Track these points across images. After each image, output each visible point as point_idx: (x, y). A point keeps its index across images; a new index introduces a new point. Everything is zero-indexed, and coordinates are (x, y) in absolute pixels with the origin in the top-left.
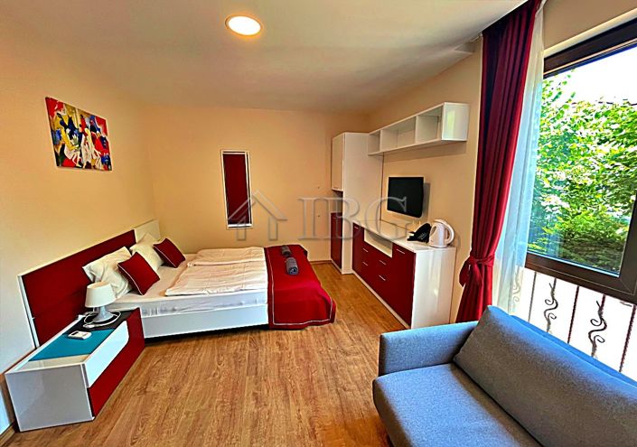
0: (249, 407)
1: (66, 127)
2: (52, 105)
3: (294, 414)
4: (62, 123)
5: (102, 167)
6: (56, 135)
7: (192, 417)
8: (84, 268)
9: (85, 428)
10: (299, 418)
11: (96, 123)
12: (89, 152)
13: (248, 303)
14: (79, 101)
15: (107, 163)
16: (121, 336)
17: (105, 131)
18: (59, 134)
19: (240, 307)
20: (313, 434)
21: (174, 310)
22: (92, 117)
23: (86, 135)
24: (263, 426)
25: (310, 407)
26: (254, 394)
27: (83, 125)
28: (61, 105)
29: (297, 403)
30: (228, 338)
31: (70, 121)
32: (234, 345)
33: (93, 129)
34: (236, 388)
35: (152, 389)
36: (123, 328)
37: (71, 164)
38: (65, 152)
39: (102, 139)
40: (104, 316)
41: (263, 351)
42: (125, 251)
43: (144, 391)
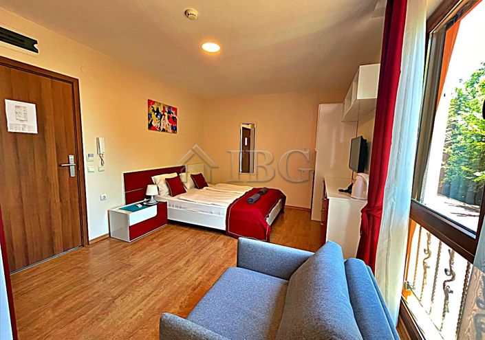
0: (181, 264)
1: (155, 112)
2: (150, 102)
3: (196, 276)
4: (153, 110)
5: (171, 131)
6: (150, 115)
7: (157, 257)
8: (152, 178)
9: (124, 244)
10: (197, 279)
11: (171, 110)
12: (165, 123)
13: (216, 213)
14: (164, 99)
15: (174, 129)
16: (151, 212)
17: (176, 115)
18: (151, 115)
20: (194, 289)
22: (170, 107)
23: (165, 115)
26: (189, 260)
27: (164, 111)
28: (154, 102)
29: (203, 273)
31: (158, 109)
32: (203, 236)
33: (169, 113)
34: (184, 254)
35: (155, 240)
36: (155, 207)
37: (154, 129)
38: (153, 123)
39: (173, 118)
40: (152, 201)
41: (212, 244)
42: (175, 175)
43: (152, 240)
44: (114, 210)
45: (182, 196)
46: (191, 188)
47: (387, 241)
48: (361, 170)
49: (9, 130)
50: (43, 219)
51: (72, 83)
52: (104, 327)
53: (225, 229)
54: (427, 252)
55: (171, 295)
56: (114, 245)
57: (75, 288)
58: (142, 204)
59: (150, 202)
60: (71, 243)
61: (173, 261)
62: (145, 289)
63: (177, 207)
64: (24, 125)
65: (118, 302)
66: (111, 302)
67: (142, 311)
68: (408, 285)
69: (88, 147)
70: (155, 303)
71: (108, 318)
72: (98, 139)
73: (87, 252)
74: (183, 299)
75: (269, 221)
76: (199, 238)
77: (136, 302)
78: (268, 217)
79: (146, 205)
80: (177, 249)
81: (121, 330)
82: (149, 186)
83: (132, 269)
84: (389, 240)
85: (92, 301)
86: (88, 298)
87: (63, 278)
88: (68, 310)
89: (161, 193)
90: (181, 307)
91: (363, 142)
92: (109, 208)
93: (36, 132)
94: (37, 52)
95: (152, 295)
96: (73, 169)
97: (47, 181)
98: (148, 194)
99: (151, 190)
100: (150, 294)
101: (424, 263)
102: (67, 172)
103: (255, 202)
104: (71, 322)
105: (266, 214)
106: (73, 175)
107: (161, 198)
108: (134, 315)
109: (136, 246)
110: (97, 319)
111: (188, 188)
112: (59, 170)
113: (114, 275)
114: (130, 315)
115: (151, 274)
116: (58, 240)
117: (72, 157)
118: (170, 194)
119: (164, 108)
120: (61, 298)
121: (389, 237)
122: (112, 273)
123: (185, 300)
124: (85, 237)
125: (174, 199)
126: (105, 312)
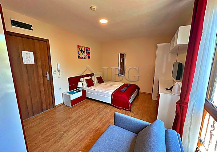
0: (91, 119)
1: (80, 50)
2: (78, 46)
3: (97, 125)
5: (88, 58)
6: (78, 52)
7: (81, 115)
8: (80, 79)
10: (97, 126)
11: (88, 49)
12: (85, 55)
13: (107, 96)
14: (84, 44)
15: (89, 58)
16: (80, 94)
17: (90, 51)
18: (79, 52)
19: (107, 97)
20: (96, 131)
21: (92, 92)
22: (87, 48)
23: (85, 52)
24: (89, 123)
25: (102, 126)
26: (94, 117)
27: (85, 50)
28: (80, 46)
29: (100, 124)
30: (101, 104)
31: (82, 49)
32: (101, 106)
33: (87, 50)
34: (93, 114)
35: (81, 107)
36: (81, 92)
37: (81, 58)
38: (80, 56)
39: (89, 52)
40: (80, 89)
41: (105, 110)
42: (90, 77)
43: (80, 106)
44: (64, 93)
45: (92, 87)
46: (97, 83)
47: (190, 121)
48: (178, 79)
49: (24, 63)
50: (38, 97)
51: (47, 42)
52: (60, 145)
53: (110, 103)
54: (213, 127)
55: (86, 133)
56: (65, 108)
57: (50, 127)
58: (76, 90)
59: (79, 90)
60: (49, 106)
61: (88, 117)
62: (76, 130)
63: (90, 92)
64: (29, 61)
65: (65, 134)
66: (63, 134)
67: (74, 140)
68: (201, 141)
69: (54, 68)
70: (80, 137)
71: (61, 141)
72: (57, 64)
73: (54, 110)
74: (91, 136)
75: (130, 101)
76: (99, 107)
77: (72, 135)
78: (130, 98)
79: (78, 91)
80: (90, 112)
81: (66, 147)
82: (79, 83)
83: (72, 120)
84: (191, 121)
85: (56, 133)
86: (55, 131)
87: (46, 121)
88: (47, 136)
89: (84, 86)
90: (90, 139)
91: (180, 64)
92: (63, 93)
93: (34, 63)
94: (32, 30)
95: (79, 132)
96: (48, 77)
97: (39, 83)
98: (78, 86)
99: (80, 85)
100: (78, 132)
101: (211, 132)
102: (46, 79)
103: (125, 91)
104: (48, 142)
105: (129, 97)
106: (48, 80)
107: (83, 88)
108: (71, 141)
109: (73, 109)
110: (57, 141)
111: (95, 83)
112: (43, 78)
113: (64, 122)
114: (70, 141)
115: (79, 122)
116: (44, 105)
117: (48, 72)
118: (87, 86)
119: (84, 48)
120: (45, 130)
121: (191, 119)
122: (63, 121)
123: (92, 136)
124: (54, 104)
125: (89, 88)
126: (60, 138)
